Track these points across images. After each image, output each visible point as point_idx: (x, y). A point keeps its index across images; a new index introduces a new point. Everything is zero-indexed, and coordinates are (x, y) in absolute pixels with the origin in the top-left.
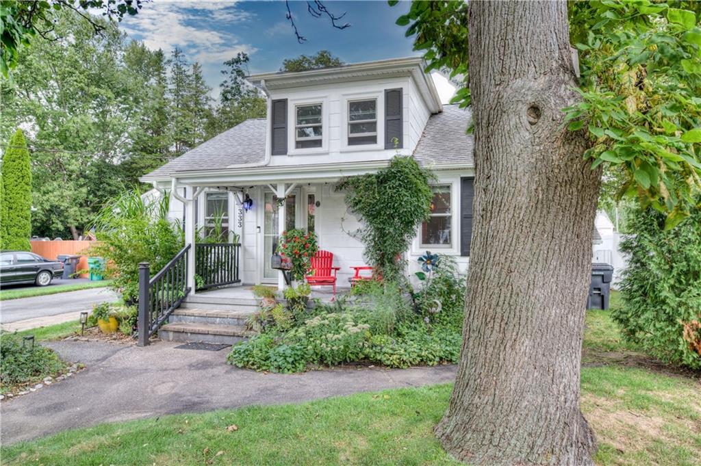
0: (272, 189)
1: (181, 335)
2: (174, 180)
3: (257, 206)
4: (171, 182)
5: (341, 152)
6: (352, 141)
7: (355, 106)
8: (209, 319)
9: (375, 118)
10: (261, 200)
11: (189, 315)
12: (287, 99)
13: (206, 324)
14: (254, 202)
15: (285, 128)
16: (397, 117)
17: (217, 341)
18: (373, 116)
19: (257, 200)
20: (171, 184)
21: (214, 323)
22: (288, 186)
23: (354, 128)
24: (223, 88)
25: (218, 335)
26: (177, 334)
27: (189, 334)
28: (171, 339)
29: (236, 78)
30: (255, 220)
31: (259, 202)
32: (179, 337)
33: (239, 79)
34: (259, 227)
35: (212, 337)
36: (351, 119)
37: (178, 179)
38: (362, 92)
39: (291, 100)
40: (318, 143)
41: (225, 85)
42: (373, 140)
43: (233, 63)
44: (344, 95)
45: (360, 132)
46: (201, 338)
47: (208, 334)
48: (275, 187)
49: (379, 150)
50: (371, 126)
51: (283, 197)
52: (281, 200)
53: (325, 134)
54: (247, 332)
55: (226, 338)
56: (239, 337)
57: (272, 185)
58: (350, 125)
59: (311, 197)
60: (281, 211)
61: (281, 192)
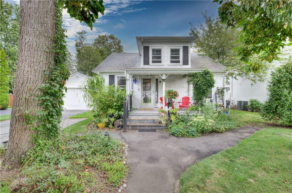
1: (134, 127)
2: (125, 71)
3: (138, 82)
4: (124, 72)
5: (168, 65)
6: (172, 62)
7: (172, 51)
8: (142, 121)
10: (140, 80)
11: (134, 120)
12: (149, 46)
13: (141, 123)
14: (137, 81)
15: (148, 56)
16: (187, 55)
17: (150, 128)
18: (179, 54)
19: (138, 80)
20: (124, 73)
21: (144, 122)
22: (166, 75)
23: (172, 58)
24: (76, 42)
25: (150, 126)
26: (133, 127)
27: (138, 127)
28: (130, 129)
29: (81, 39)
30: (137, 87)
31: (139, 81)
32: (133, 128)
33: (82, 39)
34: (139, 89)
35: (147, 127)
36: (171, 54)
37: (126, 71)
38: (175, 47)
39: (151, 47)
40: (160, 62)
41: (77, 41)
42: (179, 62)
43: (80, 34)
44: (169, 47)
45: (174, 59)
46: (143, 128)
47: (146, 126)
48: (162, 75)
49: (181, 65)
50: (178, 58)
51: (165, 79)
52: (164, 80)
53: (163, 59)
54: (160, 125)
55: (153, 127)
56: (158, 126)
57: (161, 75)
58: (171, 57)
59: (157, 80)
60: (164, 83)
61: (164, 77)
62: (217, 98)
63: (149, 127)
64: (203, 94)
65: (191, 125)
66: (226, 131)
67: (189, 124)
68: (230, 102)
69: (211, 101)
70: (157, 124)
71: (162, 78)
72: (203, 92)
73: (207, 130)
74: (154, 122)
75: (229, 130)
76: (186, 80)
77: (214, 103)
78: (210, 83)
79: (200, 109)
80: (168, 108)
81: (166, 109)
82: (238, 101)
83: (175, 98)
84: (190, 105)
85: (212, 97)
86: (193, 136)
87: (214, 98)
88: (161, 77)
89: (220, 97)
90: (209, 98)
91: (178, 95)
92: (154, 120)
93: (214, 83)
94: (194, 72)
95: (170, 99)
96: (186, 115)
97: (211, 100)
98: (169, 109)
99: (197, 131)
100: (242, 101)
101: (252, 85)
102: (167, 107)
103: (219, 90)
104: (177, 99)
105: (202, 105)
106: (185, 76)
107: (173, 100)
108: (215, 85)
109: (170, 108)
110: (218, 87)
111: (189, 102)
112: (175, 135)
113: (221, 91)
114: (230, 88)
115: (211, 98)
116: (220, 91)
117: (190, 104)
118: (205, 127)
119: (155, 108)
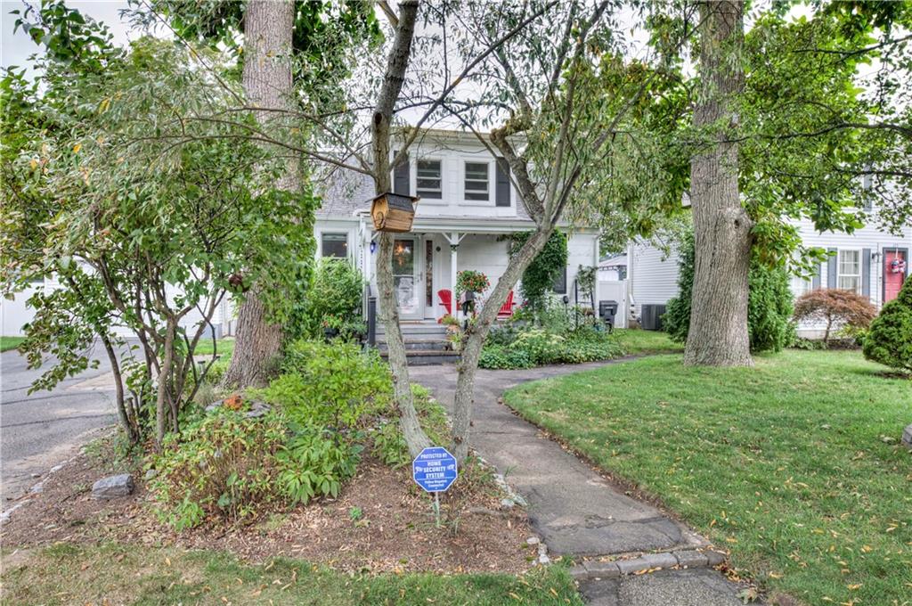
0: (446, 237)
6: (468, 196)
7: (470, 167)
9: (486, 189)
12: (409, 152)
15: (407, 180)
16: (506, 182)
17: (425, 361)
18: (486, 177)
21: (410, 349)
22: (460, 235)
23: (468, 185)
25: (425, 356)
35: (419, 358)
36: (467, 176)
38: (477, 156)
39: (413, 153)
40: (438, 195)
42: (485, 197)
44: (461, 156)
45: (475, 189)
47: (417, 355)
48: (450, 235)
49: (491, 207)
50: (484, 186)
51: (457, 243)
52: (454, 247)
53: (444, 188)
54: (448, 352)
55: (432, 358)
56: (444, 355)
57: (447, 234)
58: (466, 182)
59: (429, 243)
60: (454, 255)
61: (455, 241)
62: (579, 292)
63: (424, 358)
64: (542, 282)
65: (517, 347)
66: (588, 360)
67: (513, 345)
68: (616, 306)
69: (565, 301)
70: (443, 352)
71: (449, 243)
72: (543, 277)
73: (549, 355)
74: (433, 348)
75: (594, 360)
76: (504, 245)
77: (572, 304)
78: (558, 257)
79: (537, 318)
80: (465, 314)
81: (459, 316)
82: (643, 306)
83: (480, 291)
84: (514, 308)
85: (568, 290)
86: (521, 366)
87: (571, 294)
88: (446, 240)
89: (583, 290)
90: (560, 292)
91: (489, 285)
92: (433, 343)
93: (565, 256)
94: (524, 230)
95: (470, 295)
96: (505, 330)
97: (565, 297)
98: (466, 318)
99: (529, 359)
100: (653, 305)
101: (663, 260)
102: (461, 313)
103: (583, 272)
104: (484, 293)
105: (541, 307)
106: (503, 238)
107: (476, 295)
108: (569, 260)
109: (470, 314)
110: (581, 266)
111: (513, 301)
112: (486, 365)
113: (589, 276)
114: (625, 266)
115: (565, 292)
116: (586, 275)
117: (514, 306)
118: (545, 349)
119: (425, 319)
